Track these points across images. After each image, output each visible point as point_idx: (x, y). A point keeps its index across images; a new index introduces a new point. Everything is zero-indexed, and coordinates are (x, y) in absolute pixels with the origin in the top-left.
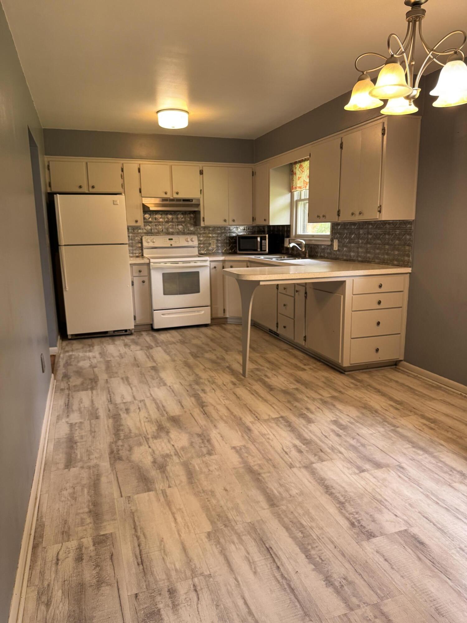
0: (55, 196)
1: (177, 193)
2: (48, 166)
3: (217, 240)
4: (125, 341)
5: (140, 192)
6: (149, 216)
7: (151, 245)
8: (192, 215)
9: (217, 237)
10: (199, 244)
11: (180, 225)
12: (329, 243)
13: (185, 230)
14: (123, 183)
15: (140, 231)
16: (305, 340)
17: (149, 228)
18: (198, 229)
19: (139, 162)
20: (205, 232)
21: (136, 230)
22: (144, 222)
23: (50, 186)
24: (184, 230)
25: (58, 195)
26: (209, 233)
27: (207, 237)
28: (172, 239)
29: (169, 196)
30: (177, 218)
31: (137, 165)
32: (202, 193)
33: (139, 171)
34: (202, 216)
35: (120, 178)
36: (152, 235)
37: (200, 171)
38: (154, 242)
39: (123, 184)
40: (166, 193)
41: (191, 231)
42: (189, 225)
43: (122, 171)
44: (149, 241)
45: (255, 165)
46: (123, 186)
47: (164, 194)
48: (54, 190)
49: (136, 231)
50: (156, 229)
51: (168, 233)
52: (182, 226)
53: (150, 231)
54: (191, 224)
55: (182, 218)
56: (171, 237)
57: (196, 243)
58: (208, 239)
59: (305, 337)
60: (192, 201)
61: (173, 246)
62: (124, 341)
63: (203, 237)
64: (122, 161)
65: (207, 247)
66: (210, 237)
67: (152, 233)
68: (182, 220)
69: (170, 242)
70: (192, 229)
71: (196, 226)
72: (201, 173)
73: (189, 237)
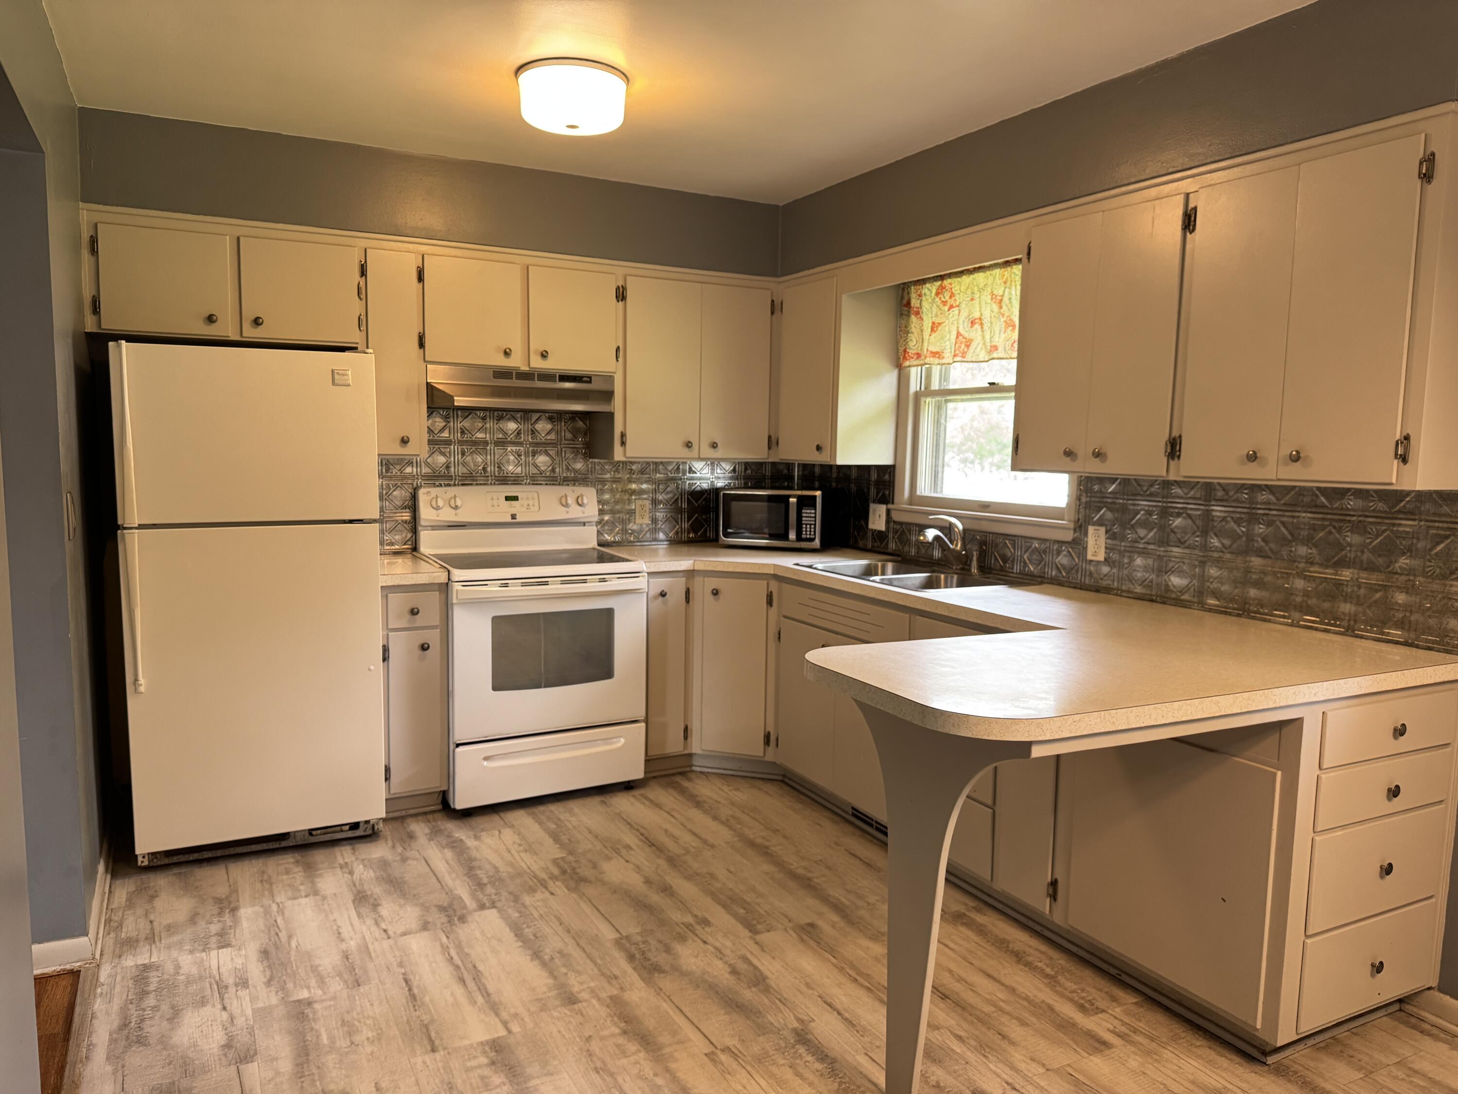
0: (111, 344)
1: (544, 355)
2: (93, 242)
3: (655, 502)
4: (356, 876)
5: (421, 345)
6: (444, 424)
7: (448, 515)
8: (580, 424)
9: (655, 491)
10: (601, 512)
11: (540, 453)
12: (1069, 536)
13: (557, 470)
14: (363, 313)
15: (408, 470)
16: (1054, 897)
17: (442, 459)
18: (597, 467)
19: (424, 248)
20: (617, 476)
21: (398, 467)
22: (430, 442)
23: (96, 309)
24: (553, 470)
25: (123, 342)
26: (630, 481)
27: (624, 491)
28: (515, 498)
29: (516, 362)
30: (533, 432)
31: (413, 255)
32: (620, 359)
33: (421, 278)
34: (618, 428)
35: (357, 297)
36: (449, 485)
37: (618, 288)
38: (456, 508)
39: (363, 318)
40: (507, 353)
41: (575, 471)
42: (570, 455)
43: (363, 272)
44: (441, 503)
45: (780, 283)
46: (362, 322)
47: (502, 355)
48: (110, 323)
49: (395, 471)
50: (464, 464)
51: (504, 480)
52: (548, 455)
53: (443, 470)
54: (576, 451)
55: (549, 433)
56: (512, 490)
57: (591, 510)
58: (626, 497)
59: (1054, 884)
60: (590, 382)
61: (519, 519)
62: (351, 873)
63: (612, 491)
64: (360, 241)
65: (623, 522)
66: (633, 492)
67: (450, 478)
68: (549, 437)
69: (511, 506)
70: (579, 466)
71: (591, 456)
72: (621, 295)
73: (571, 492)
